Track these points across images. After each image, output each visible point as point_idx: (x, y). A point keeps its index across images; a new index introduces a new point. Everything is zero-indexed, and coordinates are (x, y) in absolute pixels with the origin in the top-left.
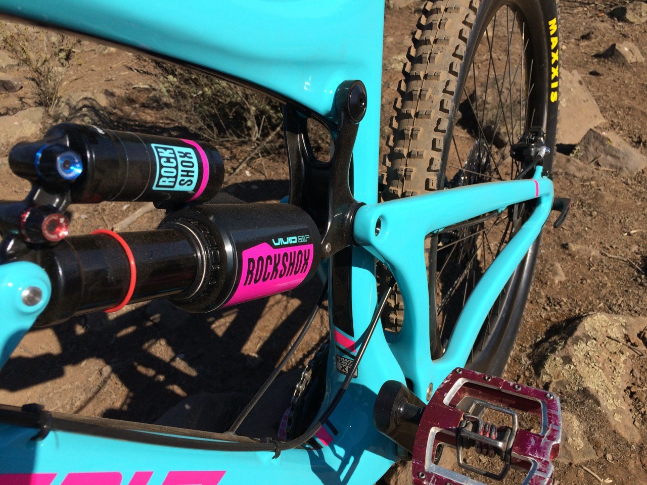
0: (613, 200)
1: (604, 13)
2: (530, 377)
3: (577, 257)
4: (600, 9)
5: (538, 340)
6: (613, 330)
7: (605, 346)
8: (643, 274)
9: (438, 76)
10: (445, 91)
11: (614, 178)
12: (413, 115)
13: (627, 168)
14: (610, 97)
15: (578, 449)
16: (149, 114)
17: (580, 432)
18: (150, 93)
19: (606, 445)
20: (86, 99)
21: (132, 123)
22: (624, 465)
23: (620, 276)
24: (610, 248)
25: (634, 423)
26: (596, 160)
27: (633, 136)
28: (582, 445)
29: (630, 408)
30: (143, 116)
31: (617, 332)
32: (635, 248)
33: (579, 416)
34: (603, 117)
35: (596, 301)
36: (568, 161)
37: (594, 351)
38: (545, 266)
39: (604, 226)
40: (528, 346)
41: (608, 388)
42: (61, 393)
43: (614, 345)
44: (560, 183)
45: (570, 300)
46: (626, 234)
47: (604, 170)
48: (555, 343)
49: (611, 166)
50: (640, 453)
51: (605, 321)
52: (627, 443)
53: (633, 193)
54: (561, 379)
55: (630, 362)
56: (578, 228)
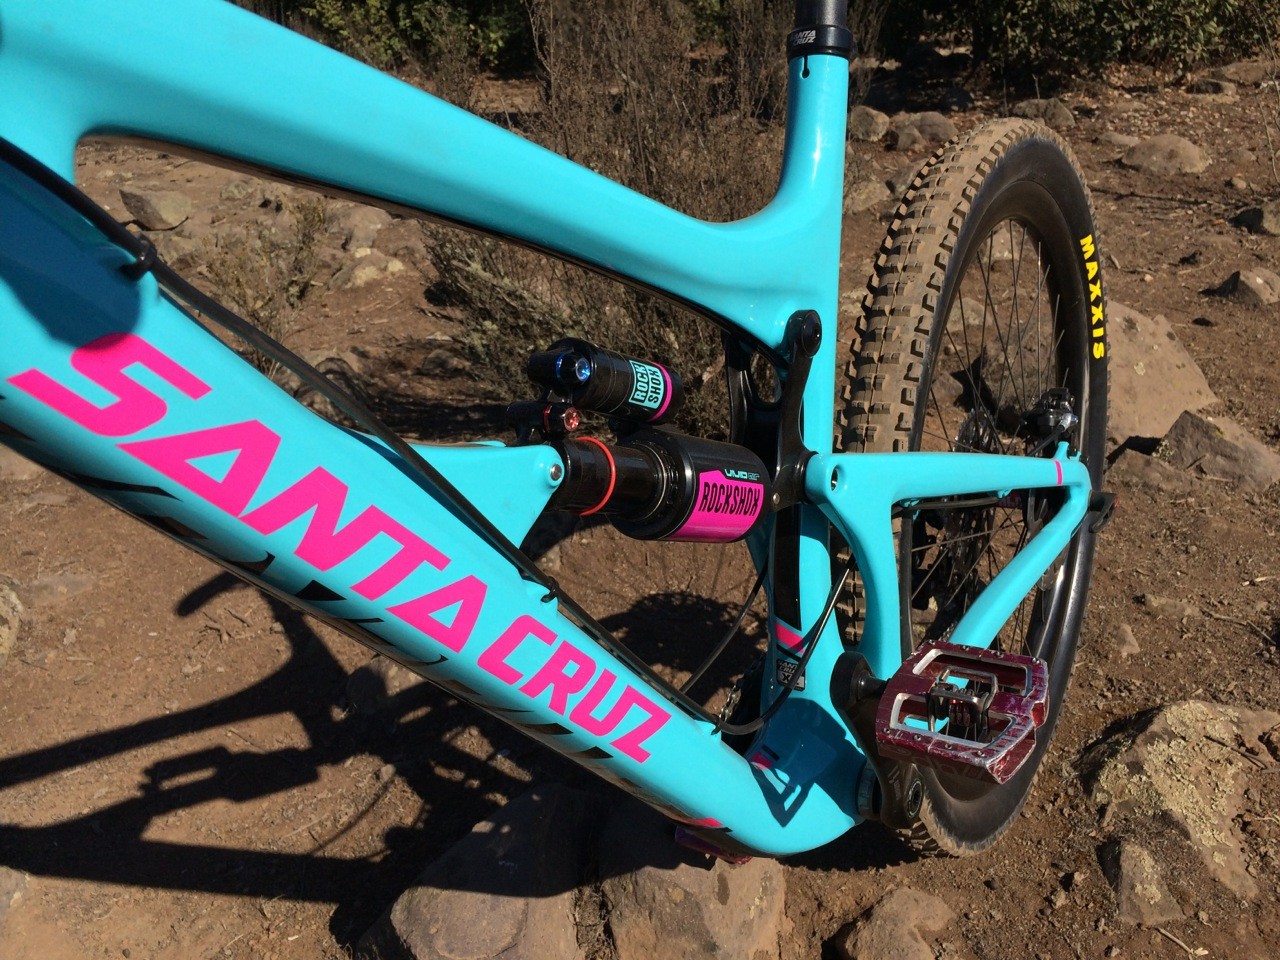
0: (1225, 527)
1: (1223, 218)
2: (1076, 797)
3: (1161, 617)
4: (1217, 211)
5: (1090, 741)
6: (1217, 727)
7: (1201, 749)
8: (1272, 645)
9: (909, 311)
10: (917, 329)
11: (1230, 493)
12: (876, 359)
13: (1251, 476)
14: (1229, 362)
15: (1152, 903)
16: (428, 385)
17: (1156, 877)
18: (429, 353)
19: (1198, 899)
20: (331, 360)
21: (401, 400)
22: (1227, 930)
23: (1234, 649)
24: (1219, 605)
25: (1247, 869)
26: (1197, 463)
27: (1268, 426)
28: (1158, 896)
29: (1241, 846)
30: (420, 389)
31: (1223, 731)
32: (1262, 605)
33: (1153, 853)
34: (1213, 394)
35: (1190, 686)
36: (1148, 463)
37: (1181, 756)
38: (1104, 629)
39: (1210, 570)
40: (1073, 751)
41: (1204, 814)
42: (316, 804)
43: (1216, 749)
44: (1134, 499)
45: (1146, 684)
46: (1248, 583)
47: (1212, 480)
48: (1118, 743)
49: (1225, 473)
50: (1256, 915)
51: (1202, 712)
52: (1234, 898)
53: (1263, 517)
54: (1126, 798)
55: (1243, 779)
56: (1164, 572)
